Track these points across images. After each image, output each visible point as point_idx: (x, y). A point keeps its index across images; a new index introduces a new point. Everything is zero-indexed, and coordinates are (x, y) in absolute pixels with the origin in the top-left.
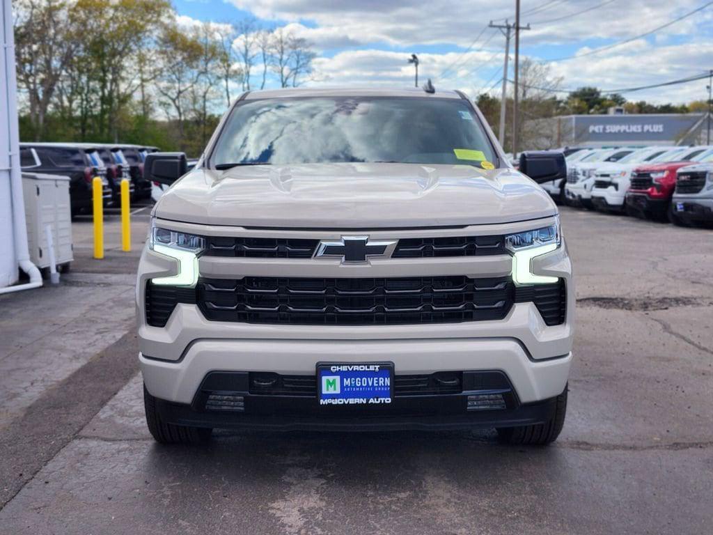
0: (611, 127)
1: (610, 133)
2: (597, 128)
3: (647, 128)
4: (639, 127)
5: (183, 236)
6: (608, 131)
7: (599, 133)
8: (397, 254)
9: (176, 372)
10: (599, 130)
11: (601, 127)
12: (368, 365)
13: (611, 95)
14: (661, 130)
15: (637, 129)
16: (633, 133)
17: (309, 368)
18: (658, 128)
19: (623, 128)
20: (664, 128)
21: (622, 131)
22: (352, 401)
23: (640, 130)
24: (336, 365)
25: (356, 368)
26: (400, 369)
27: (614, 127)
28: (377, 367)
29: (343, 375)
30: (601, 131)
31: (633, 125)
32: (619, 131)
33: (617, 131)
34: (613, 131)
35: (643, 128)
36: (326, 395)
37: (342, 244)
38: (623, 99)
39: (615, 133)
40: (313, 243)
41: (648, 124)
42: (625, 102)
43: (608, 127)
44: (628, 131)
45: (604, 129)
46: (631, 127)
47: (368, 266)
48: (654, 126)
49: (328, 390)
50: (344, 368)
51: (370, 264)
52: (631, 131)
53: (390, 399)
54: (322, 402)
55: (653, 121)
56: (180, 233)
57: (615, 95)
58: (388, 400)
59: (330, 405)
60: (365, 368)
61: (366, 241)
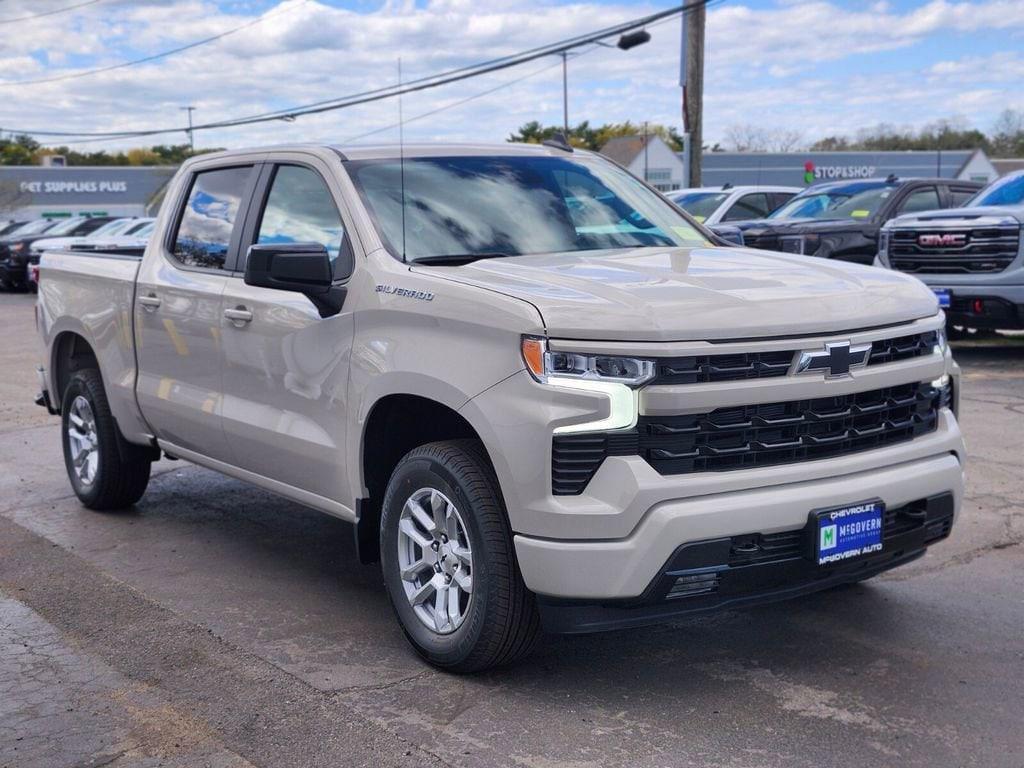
0: (53, 184)
1: (52, 192)
2: (33, 186)
3: (103, 186)
4: (93, 184)
5: (594, 359)
6: (48, 190)
7: (37, 193)
8: (873, 362)
9: (627, 553)
10: (36, 188)
11: (39, 184)
12: (864, 505)
13: (17, 137)
14: (124, 189)
15: (91, 188)
16: (85, 192)
17: (799, 520)
18: (119, 186)
19: (70, 186)
20: (127, 186)
21: (69, 190)
22: (848, 554)
23: (94, 189)
24: (834, 511)
25: (854, 511)
26: (891, 502)
27: (57, 184)
28: (872, 506)
29: (840, 522)
30: (39, 190)
31: (84, 181)
32: (65, 190)
33: (61, 190)
34: (56, 190)
35: (97, 186)
36: (826, 551)
37: (827, 354)
38: (35, 142)
39: (59, 193)
40: (788, 356)
41: (105, 180)
42: (39, 146)
43: (47, 184)
44: (77, 190)
45: (43, 187)
46: (82, 185)
47: (850, 379)
48: (114, 184)
49: (825, 544)
50: (842, 514)
51: (852, 377)
52: (81, 190)
53: (880, 545)
54: (822, 561)
55: (111, 178)
56: (588, 355)
57: (23, 138)
58: (879, 547)
59: (828, 563)
60: (862, 510)
61: (848, 348)
